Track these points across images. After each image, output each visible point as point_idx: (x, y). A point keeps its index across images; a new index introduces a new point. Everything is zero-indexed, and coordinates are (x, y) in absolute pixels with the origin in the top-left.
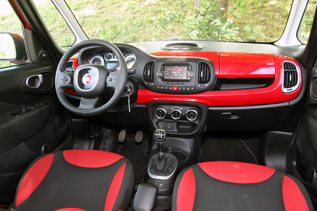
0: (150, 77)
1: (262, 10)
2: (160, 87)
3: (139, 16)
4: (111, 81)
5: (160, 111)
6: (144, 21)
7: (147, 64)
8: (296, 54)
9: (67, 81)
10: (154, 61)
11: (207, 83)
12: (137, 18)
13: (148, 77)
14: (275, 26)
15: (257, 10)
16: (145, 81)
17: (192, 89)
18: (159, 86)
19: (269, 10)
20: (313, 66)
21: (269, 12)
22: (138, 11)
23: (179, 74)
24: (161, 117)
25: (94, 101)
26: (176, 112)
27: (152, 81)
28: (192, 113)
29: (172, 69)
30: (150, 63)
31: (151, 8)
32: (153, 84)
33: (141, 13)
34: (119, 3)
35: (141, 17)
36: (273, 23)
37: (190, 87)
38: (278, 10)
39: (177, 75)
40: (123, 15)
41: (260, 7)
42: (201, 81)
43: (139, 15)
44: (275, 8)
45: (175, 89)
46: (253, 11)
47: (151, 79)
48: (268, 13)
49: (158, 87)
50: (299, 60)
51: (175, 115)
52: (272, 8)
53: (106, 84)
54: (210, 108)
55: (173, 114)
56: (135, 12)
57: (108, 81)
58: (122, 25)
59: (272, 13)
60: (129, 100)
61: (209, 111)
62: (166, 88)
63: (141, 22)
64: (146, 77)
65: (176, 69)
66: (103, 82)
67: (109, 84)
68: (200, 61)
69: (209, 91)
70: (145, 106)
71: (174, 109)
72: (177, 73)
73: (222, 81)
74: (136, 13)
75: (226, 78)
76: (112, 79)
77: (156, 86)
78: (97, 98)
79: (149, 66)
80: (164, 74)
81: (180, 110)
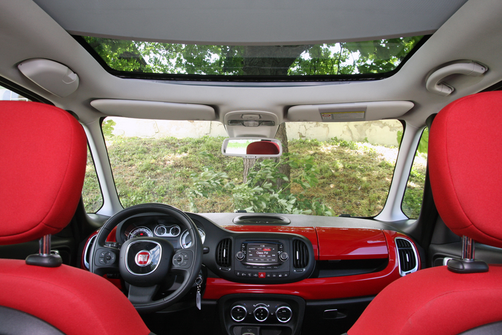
0: (226, 260)
1: (333, 180)
2: (241, 274)
3: (163, 181)
4: (180, 261)
5: (238, 310)
6: (170, 189)
7: (220, 242)
8: (406, 230)
9: (110, 259)
10: (232, 238)
11: (304, 266)
12: (158, 184)
13: (223, 260)
14: (354, 201)
15: (327, 180)
16: (218, 266)
17: (286, 275)
18: (238, 271)
19: (342, 180)
20: (430, 243)
21: (343, 182)
22: (161, 173)
23: (266, 255)
24: (240, 319)
25: (151, 291)
26: (262, 311)
27: (229, 265)
28: (285, 311)
29: (256, 249)
30: (224, 240)
31: (180, 171)
32: (230, 269)
33: (165, 177)
34: (131, 161)
35: (165, 183)
36: (351, 198)
37: (283, 273)
38: (354, 181)
39: (264, 256)
40: (137, 179)
41: (330, 176)
42: (297, 265)
43: (162, 180)
44: (348, 178)
45: (262, 275)
46: (322, 181)
47: (228, 262)
48: (342, 184)
49: (238, 273)
50: (411, 235)
51: (260, 314)
52: (345, 178)
53: (171, 264)
54: (308, 304)
55: (258, 314)
56: (156, 175)
57: (175, 261)
58: (136, 193)
59: (347, 185)
60: (199, 292)
61: (307, 308)
62: (249, 274)
63: (165, 189)
64: (220, 260)
65: (263, 249)
66: (168, 261)
67: (176, 266)
68: (294, 238)
69: (306, 278)
70: (214, 303)
71: (257, 307)
72: (264, 254)
73: (323, 265)
74: (158, 176)
75: (327, 261)
76: (181, 258)
77: (235, 272)
78: (156, 286)
79: (224, 244)
80: (246, 255)
81: (268, 308)
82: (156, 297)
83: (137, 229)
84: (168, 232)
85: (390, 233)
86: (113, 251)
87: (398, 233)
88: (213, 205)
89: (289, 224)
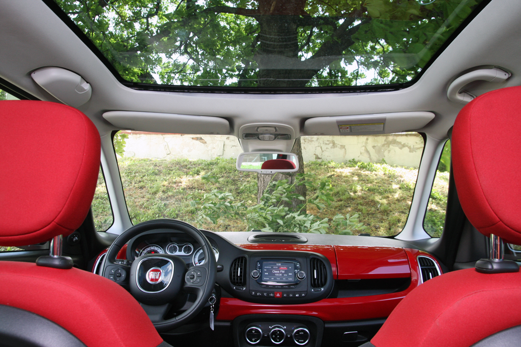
0: (241, 279)
1: (351, 203)
2: (256, 294)
3: (174, 204)
4: (193, 278)
5: (254, 332)
6: (181, 212)
7: (235, 260)
8: (429, 249)
9: (120, 276)
10: (246, 256)
11: (322, 286)
12: (169, 206)
13: (237, 279)
14: (372, 224)
15: (345, 203)
16: (232, 285)
17: (303, 295)
18: (254, 291)
19: (361, 203)
20: (454, 262)
21: (361, 205)
22: (172, 195)
23: (283, 274)
24: (255, 341)
25: (163, 309)
26: (278, 333)
27: (244, 284)
28: (303, 333)
29: (272, 268)
30: (239, 258)
31: (192, 193)
32: (244, 289)
33: (176, 199)
34: (142, 183)
35: (177, 205)
36: (370, 221)
37: (300, 293)
38: (372, 204)
39: (280, 275)
40: (148, 201)
41: (348, 199)
42: (315, 284)
43: (174, 202)
44: (367, 200)
45: (278, 295)
46: (340, 203)
47: (242, 281)
48: (360, 207)
49: (253, 293)
50: (435, 254)
51: (276, 336)
52: (363, 200)
53: (183, 282)
54: (327, 326)
55: (274, 336)
56: (167, 198)
57: (187, 278)
58: (146, 215)
59: (366, 207)
60: (212, 312)
61: (326, 329)
62: (265, 294)
63: (177, 212)
64: (234, 279)
65: (279, 267)
66: (180, 279)
67: (189, 284)
68: (311, 257)
69: (325, 298)
70: (228, 324)
71: (273, 328)
72: (280, 273)
73: (342, 285)
74: (169, 198)
75: (347, 280)
76: (194, 276)
77: (250, 291)
78: (167, 305)
79: (238, 263)
80: (261, 274)
81: (284, 329)
82: (167, 316)
83: (148, 247)
84: (180, 251)
85: (412, 251)
86: (123, 268)
87: (420, 251)
88: (227, 228)
89: (306, 242)
